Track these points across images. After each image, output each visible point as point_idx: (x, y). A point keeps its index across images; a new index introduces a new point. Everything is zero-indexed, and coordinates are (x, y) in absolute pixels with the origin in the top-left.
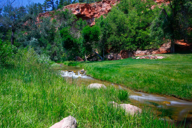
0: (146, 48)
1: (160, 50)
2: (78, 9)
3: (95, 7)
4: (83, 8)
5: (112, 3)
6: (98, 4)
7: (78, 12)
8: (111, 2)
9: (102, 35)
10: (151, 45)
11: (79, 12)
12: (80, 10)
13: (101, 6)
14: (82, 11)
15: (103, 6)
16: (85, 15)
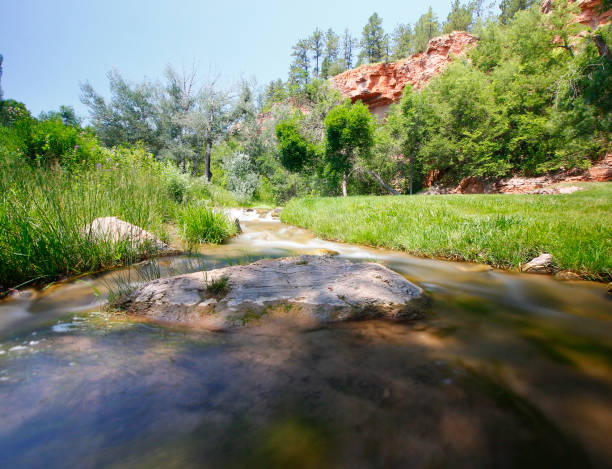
0: (543, 167)
1: (591, 173)
2: (363, 80)
3: (408, 70)
4: (375, 77)
5: (454, 51)
6: (417, 59)
7: (362, 89)
8: (450, 50)
9: (406, 138)
10: (558, 160)
11: (365, 89)
12: (369, 81)
13: (422, 64)
14: (372, 85)
15: (428, 63)
16: (379, 94)
